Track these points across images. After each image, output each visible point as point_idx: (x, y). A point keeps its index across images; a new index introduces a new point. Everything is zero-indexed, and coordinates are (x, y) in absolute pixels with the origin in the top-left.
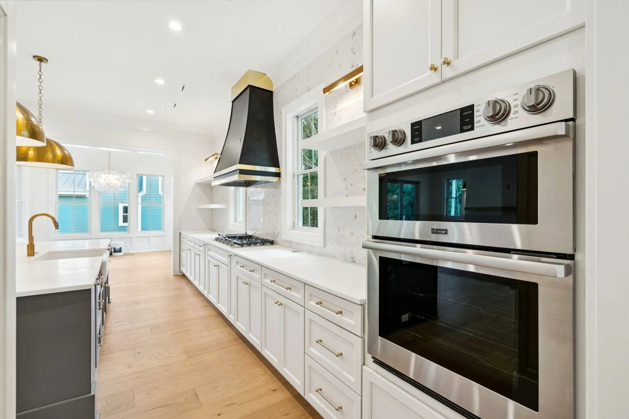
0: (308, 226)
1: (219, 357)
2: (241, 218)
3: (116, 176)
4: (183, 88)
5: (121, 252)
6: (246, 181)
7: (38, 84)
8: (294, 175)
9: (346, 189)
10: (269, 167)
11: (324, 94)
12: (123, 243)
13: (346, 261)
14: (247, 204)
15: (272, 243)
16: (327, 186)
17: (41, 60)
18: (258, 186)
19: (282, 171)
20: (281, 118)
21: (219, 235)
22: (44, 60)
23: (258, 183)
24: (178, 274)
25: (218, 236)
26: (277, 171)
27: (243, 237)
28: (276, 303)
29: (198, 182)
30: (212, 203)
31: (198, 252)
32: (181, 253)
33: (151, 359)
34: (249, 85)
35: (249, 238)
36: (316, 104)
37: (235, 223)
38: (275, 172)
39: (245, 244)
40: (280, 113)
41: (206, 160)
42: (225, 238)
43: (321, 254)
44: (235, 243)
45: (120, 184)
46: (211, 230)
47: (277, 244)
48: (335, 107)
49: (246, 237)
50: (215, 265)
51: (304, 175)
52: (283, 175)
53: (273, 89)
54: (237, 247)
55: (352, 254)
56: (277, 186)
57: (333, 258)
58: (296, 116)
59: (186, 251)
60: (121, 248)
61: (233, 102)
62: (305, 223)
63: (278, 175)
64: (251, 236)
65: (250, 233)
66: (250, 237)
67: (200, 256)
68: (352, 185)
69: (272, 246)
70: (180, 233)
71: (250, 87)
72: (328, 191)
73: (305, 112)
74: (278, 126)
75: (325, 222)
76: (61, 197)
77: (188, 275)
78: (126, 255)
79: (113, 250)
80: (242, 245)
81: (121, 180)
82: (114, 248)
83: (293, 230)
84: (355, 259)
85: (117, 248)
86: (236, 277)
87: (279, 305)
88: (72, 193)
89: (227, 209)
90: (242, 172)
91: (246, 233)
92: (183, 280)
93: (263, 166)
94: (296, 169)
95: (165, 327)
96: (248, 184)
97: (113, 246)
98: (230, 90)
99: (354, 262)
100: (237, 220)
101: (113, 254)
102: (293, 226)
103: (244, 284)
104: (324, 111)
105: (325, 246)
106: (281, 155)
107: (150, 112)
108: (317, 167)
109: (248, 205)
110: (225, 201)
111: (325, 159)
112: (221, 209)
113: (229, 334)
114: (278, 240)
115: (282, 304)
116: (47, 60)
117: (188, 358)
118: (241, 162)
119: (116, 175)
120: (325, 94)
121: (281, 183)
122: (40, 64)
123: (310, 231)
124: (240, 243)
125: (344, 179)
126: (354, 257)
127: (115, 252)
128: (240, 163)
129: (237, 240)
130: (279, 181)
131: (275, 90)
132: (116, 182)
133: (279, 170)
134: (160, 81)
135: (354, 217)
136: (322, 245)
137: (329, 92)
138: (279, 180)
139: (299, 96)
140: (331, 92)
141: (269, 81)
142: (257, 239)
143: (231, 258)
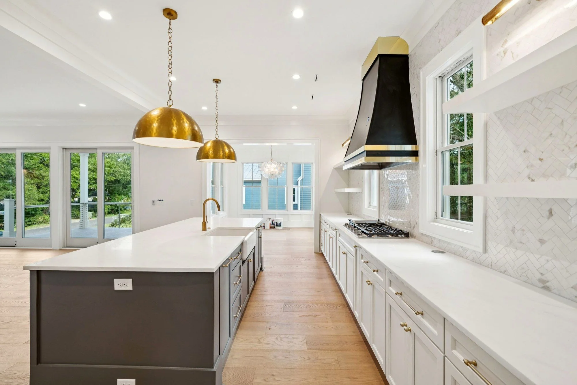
0: (457, 219)
1: (337, 360)
2: (375, 203)
3: (275, 166)
4: (316, 78)
5: (281, 226)
6: (379, 163)
7: (216, 100)
8: (436, 153)
9: (527, 167)
10: (405, 146)
11: (484, 25)
12: (282, 218)
13: (527, 282)
14: (381, 188)
15: (407, 235)
16: (490, 163)
17: (217, 81)
18: (392, 168)
19: (420, 148)
20: (419, 83)
21: (350, 220)
22: (219, 81)
23: (392, 165)
24: (318, 252)
25: (348, 222)
26: (414, 150)
27: (374, 224)
28: (402, 325)
29: (335, 167)
30: (349, 186)
31: (331, 236)
32: (321, 233)
33: (277, 338)
34: (379, 55)
35: (380, 227)
36: (470, 50)
37: (369, 207)
38: (411, 150)
39: (374, 234)
40: (418, 77)
41: (343, 145)
42: (354, 224)
43: (477, 262)
44: (363, 232)
45: (279, 172)
46: (348, 212)
47: (413, 237)
48: (506, 41)
49: (377, 225)
50: (343, 253)
51: (450, 150)
52: (421, 154)
53: (409, 52)
54: (364, 237)
55: (542, 274)
56: (414, 166)
57: (501, 272)
58: (439, 77)
59: (324, 232)
60: (281, 223)
61: (363, 80)
62: (454, 214)
63: (415, 154)
64: (384, 224)
65: (382, 221)
66: (382, 225)
67: (333, 239)
68: (541, 160)
69: (406, 239)
70: (320, 214)
71: (381, 57)
72: (490, 171)
73: (453, 66)
74: (415, 94)
75: (485, 217)
76: (245, 182)
77: (325, 254)
78: (285, 229)
79: (276, 225)
80: (370, 236)
81: (279, 168)
82: (276, 223)
83: (434, 221)
84: (548, 284)
85: (279, 222)
86: (361, 272)
87: (406, 330)
88: (251, 179)
89: (361, 192)
90: (369, 154)
91: (379, 220)
92: (322, 259)
93: (399, 145)
94: (439, 144)
95: (297, 306)
96: (381, 166)
97: (275, 221)
98: (361, 68)
99: (547, 288)
100: (371, 205)
101: (276, 227)
102: (435, 217)
103: (367, 283)
104: (485, 54)
105: (485, 251)
106: (419, 130)
107: (295, 107)
108: (471, 139)
109: (381, 190)
110: (360, 185)
111: (486, 125)
112: (356, 192)
113: (353, 332)
114: (415, 232)
115: (410, 330)
116: (220, 81)
117: (308, 349)
118: (368, 143)
119: (276, 164)
120: (486, 25)
121: (418, 163)
122: (217, 85)
123: (460, 226)
124: (368, 232)
125: (524, 152)
126: (548, 282)
127: (277, 226)
128: (366, 144)
129: (366, 228)
130: (417, 162)
131: (411, 52)
132: (276, 170)
133: (416, 148)
134: (296, 77)
135: (548, 213)
136: (481, 249)
137: (494, 19)
138: (416, 159)
139: (442, 48)
140: (496, 19)
141: (404, 43)
142: (390, 228)
143: (356, 249)
